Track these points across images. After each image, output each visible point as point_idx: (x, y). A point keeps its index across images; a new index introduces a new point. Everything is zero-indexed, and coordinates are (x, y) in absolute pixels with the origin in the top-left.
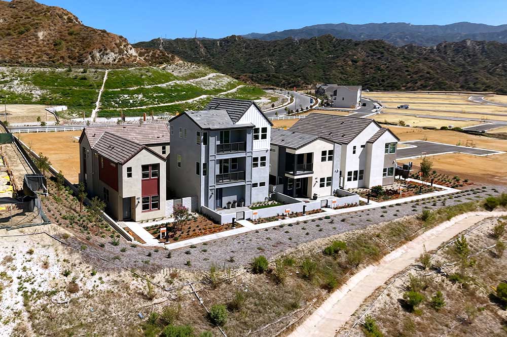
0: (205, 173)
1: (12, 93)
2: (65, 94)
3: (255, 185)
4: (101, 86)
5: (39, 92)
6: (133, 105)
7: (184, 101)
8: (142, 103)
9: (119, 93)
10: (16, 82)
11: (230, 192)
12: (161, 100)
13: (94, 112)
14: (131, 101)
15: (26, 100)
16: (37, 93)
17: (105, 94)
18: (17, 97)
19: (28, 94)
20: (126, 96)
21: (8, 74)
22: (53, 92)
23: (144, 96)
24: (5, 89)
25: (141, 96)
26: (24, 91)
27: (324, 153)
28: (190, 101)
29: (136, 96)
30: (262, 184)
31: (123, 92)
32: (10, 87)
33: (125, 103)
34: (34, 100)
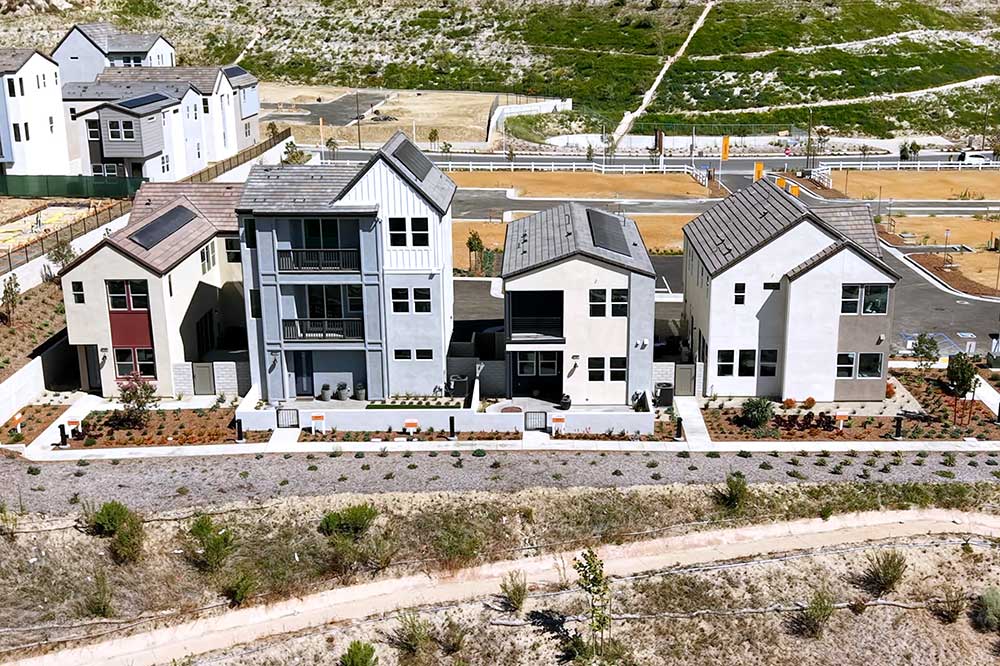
0: (257, 313)
1: (466, 63)
2: (582, 68)
3: (402, 354)
4: (679, 45)
5: (526, 62)
6: (737, 103)
7: (895, 96)
8: (767, 97)
9: (714, 66)
10: (488, 33)
12: (827, 87)
13: (628, 118)
14: (737, 91)
15: (491, 81)
16: (524, 62)
17: (677, 68)
18: (473, 72)
19: (499, 65)
20: (728, 75)
21: (476, 11)
22: (559, 61)
23: (781, 76)
24: (454, 51)
25: (770, 76)
26: (495, 58)
27: (597, 295)
28: (914, 95)
29: (758, 74)
30: (425, 354)
31: (724, 66)
32: (468, 47)
33: (720, 97)
34: (510, 81)
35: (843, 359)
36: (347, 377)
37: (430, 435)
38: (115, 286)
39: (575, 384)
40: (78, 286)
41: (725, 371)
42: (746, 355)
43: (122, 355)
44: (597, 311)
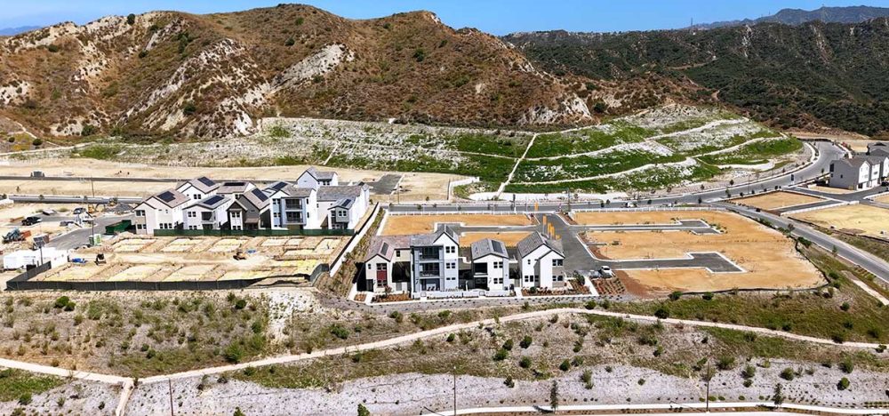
0: (414, 270)
1: (433, 160)
2: (483, 163)
3: (448, 279)
4: (523, 153)
5: (459, 159)
6: (546, 179)
7: (608, 175)
8: (558, 177)
9: (537, 163)
10: (441, 145)
11: (431, 281)
12: (581, 172)
13: (503, 185)
14: (546, 174)
15: (444, 168)
16: (458, 160)
17: (523, 164)
18: (436, 164)
19: (448, 161)
20: (542, 167)
21: (435, 135)
22: (474, 159)
23: (564, 168)
24: (427, 154)
25: (559, 168)
26: (445, 158)
27: (495, 263)
28: (616, 175)
29: (555, 167)
30: (454, 279)
31: (541, 163)
32: (433, 152)
33: (539, 177)
34: (452, 168)
35: (554, 277)
36: (435, 285)
37: (457, 297)
38: (378, 265)
39: (490, 285)
40: (369, 265)
41: (527, 281)
42: (532, 277)
43: (379, 282)
44: (496, 267)
